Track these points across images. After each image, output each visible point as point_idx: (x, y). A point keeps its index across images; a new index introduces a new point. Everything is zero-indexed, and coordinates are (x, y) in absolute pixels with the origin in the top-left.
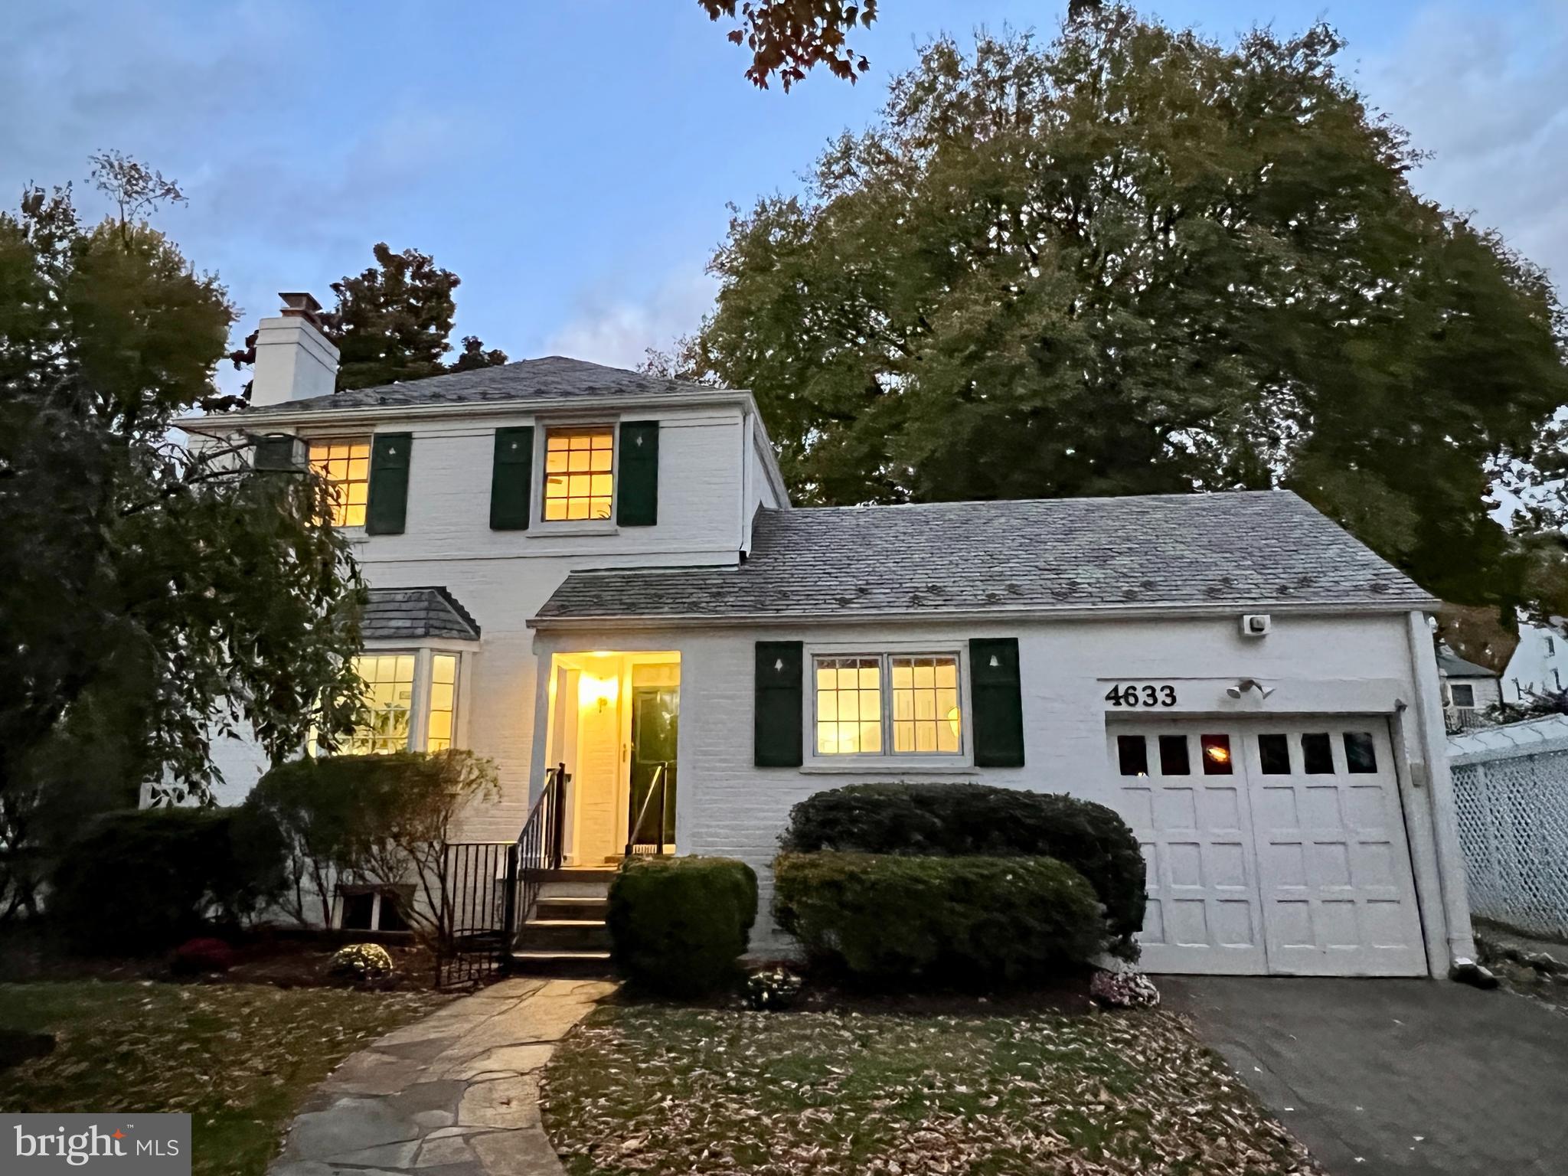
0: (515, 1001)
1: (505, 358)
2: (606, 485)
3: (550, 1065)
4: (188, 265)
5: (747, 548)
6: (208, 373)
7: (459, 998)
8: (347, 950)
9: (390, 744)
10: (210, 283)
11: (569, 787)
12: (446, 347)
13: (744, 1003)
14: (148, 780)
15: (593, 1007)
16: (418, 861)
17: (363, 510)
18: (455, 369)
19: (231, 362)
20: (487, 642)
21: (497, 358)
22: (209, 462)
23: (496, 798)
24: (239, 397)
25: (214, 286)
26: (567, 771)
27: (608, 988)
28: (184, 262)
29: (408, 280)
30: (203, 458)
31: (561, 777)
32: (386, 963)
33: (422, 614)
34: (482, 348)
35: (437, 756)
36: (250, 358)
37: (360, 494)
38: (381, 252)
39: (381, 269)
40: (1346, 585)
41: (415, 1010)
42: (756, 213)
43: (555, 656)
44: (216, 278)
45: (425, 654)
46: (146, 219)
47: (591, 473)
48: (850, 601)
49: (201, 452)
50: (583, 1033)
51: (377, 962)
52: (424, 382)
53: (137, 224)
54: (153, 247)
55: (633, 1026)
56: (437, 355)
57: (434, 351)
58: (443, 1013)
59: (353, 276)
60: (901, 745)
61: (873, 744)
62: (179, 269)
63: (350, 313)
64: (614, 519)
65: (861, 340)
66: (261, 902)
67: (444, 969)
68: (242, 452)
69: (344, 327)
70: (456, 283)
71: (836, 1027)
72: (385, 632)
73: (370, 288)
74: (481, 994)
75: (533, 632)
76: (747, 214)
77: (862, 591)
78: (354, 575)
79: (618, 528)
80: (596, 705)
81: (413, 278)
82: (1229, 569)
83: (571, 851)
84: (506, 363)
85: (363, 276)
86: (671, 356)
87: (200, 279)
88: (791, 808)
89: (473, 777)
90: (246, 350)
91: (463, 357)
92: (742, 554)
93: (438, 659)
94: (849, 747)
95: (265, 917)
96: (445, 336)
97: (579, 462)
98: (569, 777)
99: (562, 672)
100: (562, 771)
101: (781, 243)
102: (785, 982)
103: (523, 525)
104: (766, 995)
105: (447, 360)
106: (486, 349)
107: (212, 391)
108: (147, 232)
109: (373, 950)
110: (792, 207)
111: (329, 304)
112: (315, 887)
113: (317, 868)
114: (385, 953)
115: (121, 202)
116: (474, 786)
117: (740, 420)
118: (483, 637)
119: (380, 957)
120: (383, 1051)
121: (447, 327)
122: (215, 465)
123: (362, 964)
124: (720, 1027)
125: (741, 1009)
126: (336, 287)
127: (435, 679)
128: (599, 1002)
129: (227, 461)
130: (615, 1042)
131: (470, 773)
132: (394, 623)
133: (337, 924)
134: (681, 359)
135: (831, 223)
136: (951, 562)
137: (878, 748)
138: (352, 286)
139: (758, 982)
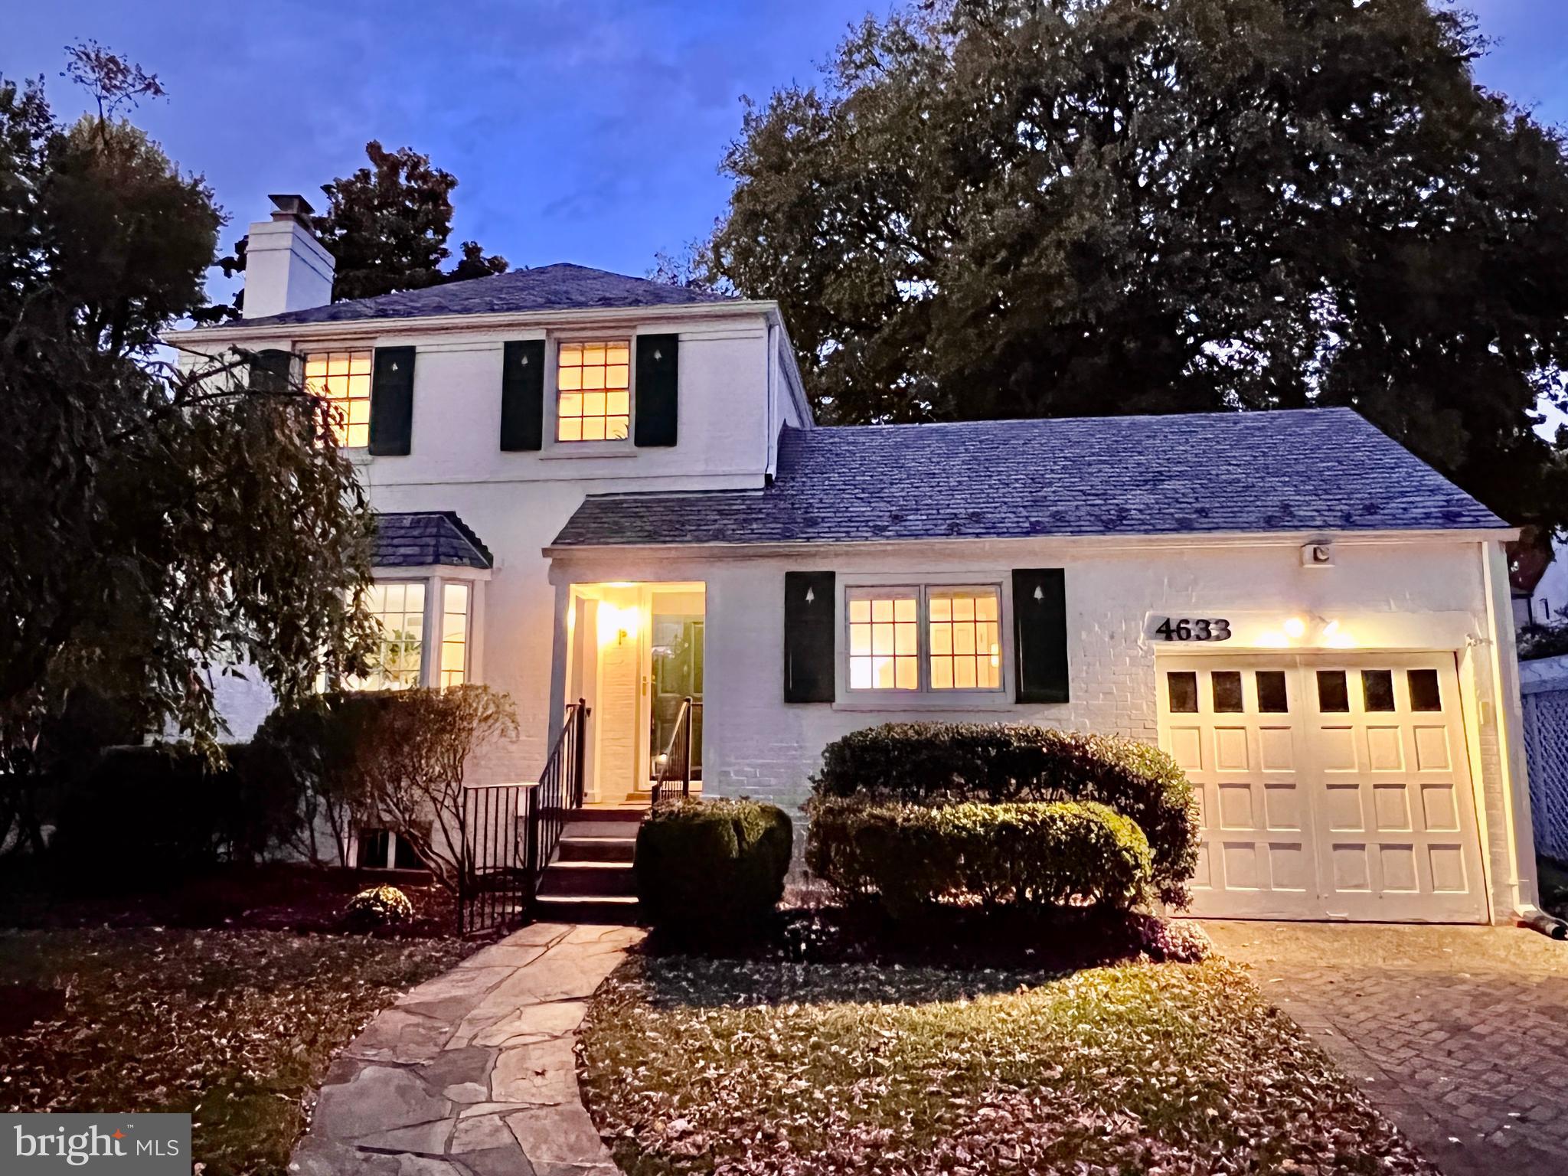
0: (542, 950)
1: (505, 265)
2: (622, 403)
3: (584, 1026)
4: (172, 165)
5: (772, 470)
6: (198, 281)
7: (483, 946)
8: (364, 894)
9: (402, 677)
10: (196, 183)
11: (589, 722)
12: (445, 253)
13: (781, 953)
14: (149, 731)
15: (622, 957)
16: (434, 800)
17: (366, 429)
18: (454, 277)
19: (220, 269)
20: (500, 569)
21: (498, 265)
22: (201, 382)
23: (513, 734)
24: (231, 306)
25: (200, 188)
26: (587, 706)
27: (636, 935)
28: (168, 162)
29: (402, 181)
30: (194, 378)
31: (582, 713)
32: (405, 907)
33: (432, 541)
34: (482, 254)
35: (451, 691)
36: (241, 265)
37: (362, 412)
38: (374, 150)
39: (374, 170)
40: (1417, 512)
41: (438, 961)
42: (772, 107)
43: (573, 586)
44: (202, 180)
45: (436, 583)
46: (127, 116)
47: (606, 390)
48: (885, 528)
49: (192, 372)
50: (615, 988)
51: (396, 907)
52: (424, 291)
53: (117, 121)
54: (133, 146)
55: (666, 980)
56: (437, 261)
57: (432, 257)
58: (466, 964)
59: (346, 176)
60: (940, 679)
61: (909, 680)
62: (163, 169)
63: (343, 217)
64: (632, 439)
65: (881, 245)
66: (273, 841)
67: (466, 912)
68: (236, 371)
69: (337, 232)
70: (452, 184)
71: (881, 983)
72: (392, 559)
73: (364, 190)
74: (504, 941)
75: (549, 561)
76: (761, 109)
77: (896, 517)
78: (361, 503)
79: (635, 449)
80: (616, 638)
81: (408, 178)
82: (1289, 494)
83: (592, 787)
84: (508, 271)
85: (356, 176)
86: (681, 262)
87: (186, 180)
88: (824, 747)
89: (489, 712)
90: (236, 257)
91: (462, 263)
92: (768, 477)
93: (450, 589)
94: (883, 682)
95: (278, 855)
96: (444, 241)
97: (593, 378)
98: (589, 711)
99: (580, 603)
100: (582, 708)
101: (797, 139)
102: (822, 932)
103: (536, 446)
104: (803, 946)
105: (446, 266)
106: (486, 255)
107: (203, 300)
108: (128, 129)
109: (390, 894)
110: (810, 101)
111: (321, 207)
112: (329, 828)
113: (330, 807)
114: (404, 898)
115: (99, 99)
116: (491, 721)
117: (765, 333)
118: (495, 564)
119: (398, 902)
120: (408, 1010)
121: (444, 232)
122: (209, 385)
123: (381, 909)
124: (757, 982)
125: (777, 961)
126: (327, 189)
127: (446, 610)
128: (629, 950)
129: (220, 381)
130: (650, 999)
131: (485, 709)
132: (402, 550)
133: (352, 862)
134: (692, 266)
135: (851, 117)
136: (990, 487)
137: (913, 685)
138: (345, 188)
139: (795, 932)
